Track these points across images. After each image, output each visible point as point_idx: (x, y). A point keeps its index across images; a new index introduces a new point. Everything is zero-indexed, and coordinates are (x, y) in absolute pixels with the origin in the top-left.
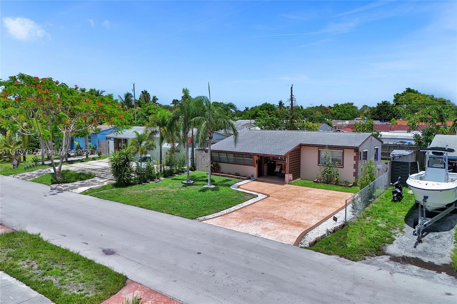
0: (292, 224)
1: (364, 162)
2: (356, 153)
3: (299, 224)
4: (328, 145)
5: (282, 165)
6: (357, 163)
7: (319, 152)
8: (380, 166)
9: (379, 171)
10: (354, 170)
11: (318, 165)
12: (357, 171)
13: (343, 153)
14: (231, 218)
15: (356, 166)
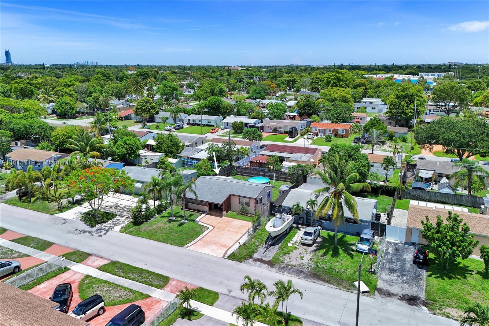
0: (223, 246)
1: (259, 205)
2: (255, 201)
3: (225, 246)
5: (221, 207)
6: (256, 205)
7: (239, 198)
8: (265, 207)
10: (255, 208)
11: (239, 205)
13: (250, 200)
14: (198, 245)
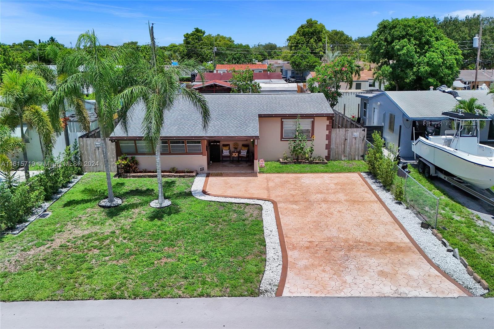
1: (339, 131)
2: (328, 121)
4: (300, 114)
5: (229, 145)
6: (330, 132)
7: (282, 122)
8: (357, 134)
9: (356, 139)
10: (327, 142)
11: (281, 140)
12: (330, 142)
13: (313, 123)
15: (328, 137)
